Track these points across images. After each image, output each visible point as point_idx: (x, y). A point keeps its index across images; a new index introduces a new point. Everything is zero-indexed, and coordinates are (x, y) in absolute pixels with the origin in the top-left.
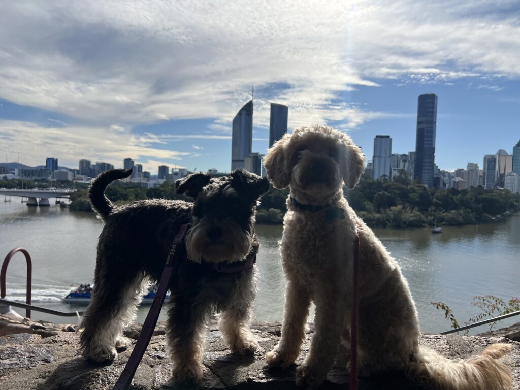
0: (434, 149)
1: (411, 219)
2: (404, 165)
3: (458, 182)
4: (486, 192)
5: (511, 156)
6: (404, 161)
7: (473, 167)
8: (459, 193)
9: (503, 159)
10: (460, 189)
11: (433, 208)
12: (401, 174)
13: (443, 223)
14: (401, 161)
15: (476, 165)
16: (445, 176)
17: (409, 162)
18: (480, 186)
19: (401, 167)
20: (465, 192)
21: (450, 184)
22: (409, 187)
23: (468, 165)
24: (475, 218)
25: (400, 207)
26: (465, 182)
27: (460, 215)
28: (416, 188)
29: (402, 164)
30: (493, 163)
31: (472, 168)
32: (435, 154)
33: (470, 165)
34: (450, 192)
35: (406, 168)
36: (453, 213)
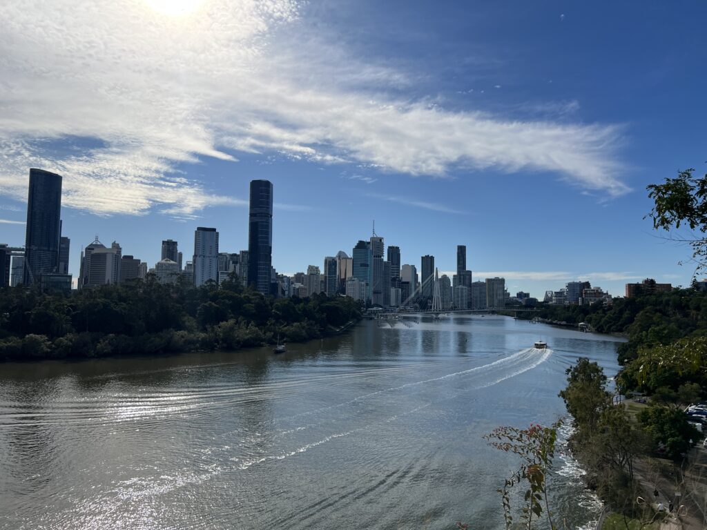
0: (271, 248)
1: (246, 337)
2: (235, 267)
3: (298, 289)
4: (329, 299)
5: (351, 258)
6: (235, 263)
7: (313, 270)
8: (301, 302)
9: (343, 261)
10: (301, 297)
11: (273, 321)
12: (231, 278)
13: (285, 339)
14: (231, 262)
15: (317, 268)
16: (283, 282)
17: (241, 264)
18: (322, 293)
19: (230, 271)
20: (307, 300)
21: (289, 290)
22: (243, 296)
23: (309, 268)
24: (320, 331)
25: (231, 322)
26: (306, 289)
27: (303, 328)
28: (251, 297)
29: (232, 266)
30: (333, 267)
31: (313, 272)
32: (272, 255)
33: (311, 268)
34: (291, 300)
35: (237, 271)
36: (295, 327)
